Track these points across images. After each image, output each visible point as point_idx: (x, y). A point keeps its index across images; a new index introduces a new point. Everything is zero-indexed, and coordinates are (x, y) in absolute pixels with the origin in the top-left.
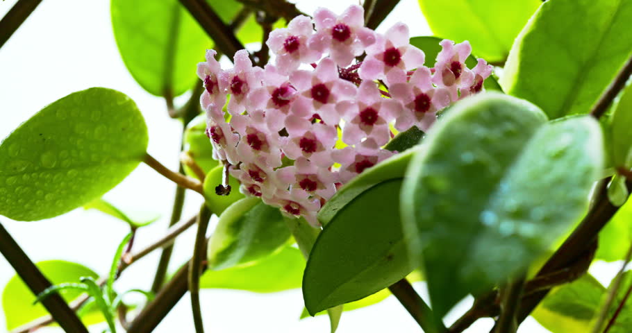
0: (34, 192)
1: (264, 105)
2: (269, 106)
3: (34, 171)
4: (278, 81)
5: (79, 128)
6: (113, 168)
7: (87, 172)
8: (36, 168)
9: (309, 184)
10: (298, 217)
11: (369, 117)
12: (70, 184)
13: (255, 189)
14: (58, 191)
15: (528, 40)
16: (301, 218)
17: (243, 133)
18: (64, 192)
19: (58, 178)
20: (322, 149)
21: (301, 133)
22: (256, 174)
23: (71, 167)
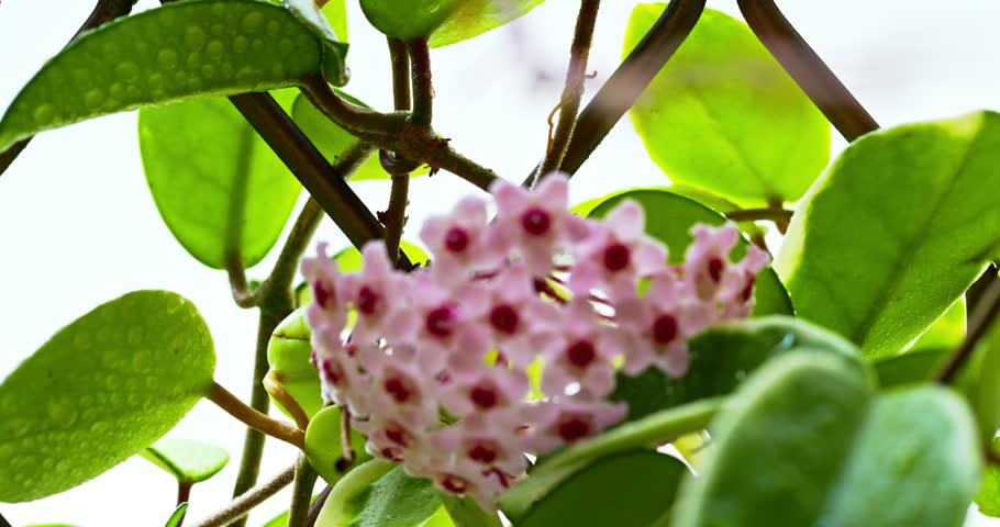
0: (40, 462)
1: (413, 335)
2: (421, 337)
3: (39, 432)
4: (435, 296)
5: (108, 357)
6: (161, 411)
7: (122, 423)
8: (44, 426)
9: (483, 453)
10: (461, 496)
11: (581, 355)
12: (95, 443)
13: (393, 452)
14: (76, 456)
15: (820, 201)
16: (467, 498)
17: (378, 375)
18: (85, 456)
19: (76, 438)
20: (506, 403)
21: (471, 379)
22: (397, 435)
23: (99, 418)
